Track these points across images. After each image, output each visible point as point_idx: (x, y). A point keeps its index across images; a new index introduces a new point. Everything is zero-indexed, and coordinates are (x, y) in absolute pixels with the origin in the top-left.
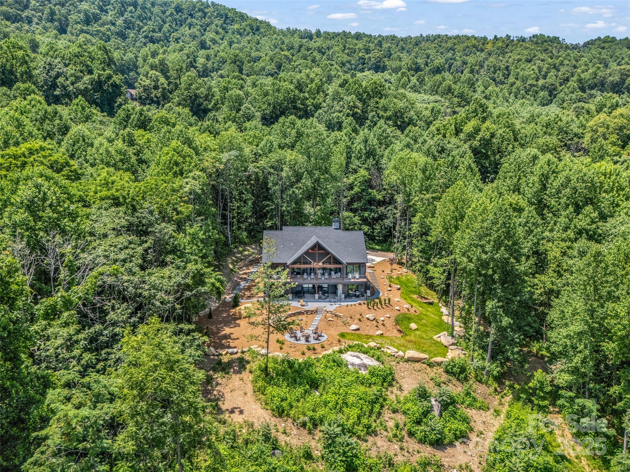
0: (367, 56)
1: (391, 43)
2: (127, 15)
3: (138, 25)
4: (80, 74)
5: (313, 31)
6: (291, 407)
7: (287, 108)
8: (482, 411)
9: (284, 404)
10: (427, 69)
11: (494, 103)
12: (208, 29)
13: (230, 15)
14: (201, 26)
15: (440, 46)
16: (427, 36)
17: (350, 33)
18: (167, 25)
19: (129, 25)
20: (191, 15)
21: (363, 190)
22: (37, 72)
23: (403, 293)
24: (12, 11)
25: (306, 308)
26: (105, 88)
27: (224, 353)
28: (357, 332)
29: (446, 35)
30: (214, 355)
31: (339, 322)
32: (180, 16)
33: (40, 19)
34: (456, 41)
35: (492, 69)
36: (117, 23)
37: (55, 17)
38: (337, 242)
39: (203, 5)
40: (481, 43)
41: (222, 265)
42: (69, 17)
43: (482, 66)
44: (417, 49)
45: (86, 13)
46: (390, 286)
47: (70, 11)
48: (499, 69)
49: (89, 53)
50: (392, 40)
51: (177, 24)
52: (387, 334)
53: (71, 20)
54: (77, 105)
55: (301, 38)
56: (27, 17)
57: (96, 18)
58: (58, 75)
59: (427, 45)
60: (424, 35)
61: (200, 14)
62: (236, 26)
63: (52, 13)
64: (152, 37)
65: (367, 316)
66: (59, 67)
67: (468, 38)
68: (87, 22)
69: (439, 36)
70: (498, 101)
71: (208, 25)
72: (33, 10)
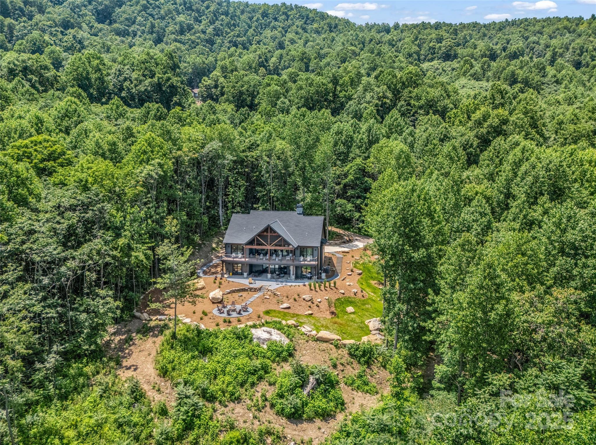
0: (438, 46)
1: (472, 30)
2: (218, 23)
3: (226, 31)
4: (142, 78)
5: (391, 25)
6: (174, 369)
7: (318, 101)
8: (368, 394)
9: (169, 366)
10: (504, 54)
11: (565, 88)
12: (289, 30)
13: (311, 15)
14: (283, 28)
15: (527, 30)
16: (512, 21)
17: (429, 23)
18: (251, 30)
19: (218, 33)
20: (276, 19)
21: (357, 179)
22: (110, 77)
23: (362, 278)
24: (122, 27)
25: (251, 286)
26: (164, 89)
27: (154, 319)
28: (286, 311)
29: (535, 18)
30: (146, 320)
31: (275, 300)
32: (265, 21)
33: (143, 32)
34: (545, 24)
35: (578, 51)
36: (208, 32)
37: (154, 29)
38: (296, 226)
39: (286, 8)
40: (574, 24)
41: (204, 244)
42: (166, 29)
43: (568, 49)
44: (500, 35)
45: (181, 24)
46: (352, 271)
47: (169, 23)
48: (587, 51)
49: (155, 59)
50: (474, 27)
51: (262, 28)
52: (317, 315)
53: (167, 31)
54: (114, 104)
55: (379, 32)
56: (133, 31)
57: (190, 28)
58: (125, 79)
59: (513, 29)
60: (510, 20)
61: (283, 17)
62: (315, 25)
63: (153, 26)
64: (235, 42)
65: (304, 297)
66: (127, 72)
67: (559, 19)
68: (182, 32)
69: (526, 20)
70: (571, 86)
71: (289, 27)
72: (139, 25)
